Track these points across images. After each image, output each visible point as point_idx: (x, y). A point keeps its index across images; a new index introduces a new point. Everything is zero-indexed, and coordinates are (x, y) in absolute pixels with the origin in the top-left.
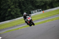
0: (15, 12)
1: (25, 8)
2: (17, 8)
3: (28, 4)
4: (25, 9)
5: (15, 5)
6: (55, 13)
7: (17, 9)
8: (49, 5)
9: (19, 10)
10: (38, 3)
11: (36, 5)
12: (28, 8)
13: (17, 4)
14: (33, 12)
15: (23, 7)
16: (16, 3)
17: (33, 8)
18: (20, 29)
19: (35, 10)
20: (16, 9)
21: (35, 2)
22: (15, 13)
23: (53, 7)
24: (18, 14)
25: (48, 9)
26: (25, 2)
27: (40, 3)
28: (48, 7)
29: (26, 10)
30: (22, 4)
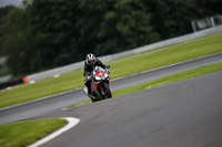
0: (132, 23)
1: (168, 9)
2: (139, 8)
4: (170, 13)
7: (139, 12)
9: (147, 17)
12: (182, 8)
14: (201, 25)
17: (201, 11)
19: (207, 18)
20: (134, 13)
22: (132, 29)
24: (144, 33)
29: (174, 18)
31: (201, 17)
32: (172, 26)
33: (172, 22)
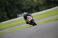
0: (2, 15)
1: (11, 12)
2: (4, 12)
3: (14, 8)
4: (12, 13)
5: (2, 9)
6: (41, 17)
7: (3, 13)
8: (35, 9)
9: (6, 14)
10: (24, 7)
11: (22, 9)
12: (15, 11)
13: (4, 8)
14: (20, 15)
15: (9, 10)
16: (2, 7)
17: (20, 12)
18: (6, 32)
19: (21, 14)
20: (2, 13)
21: (21, 6)
22: (2, 17)
23: (38, 11)
24: (5, 18)
25: (34, 12)
26: (11, 6)
27: (26, 6)
28: (34, 11)
29: (13, 14)
30: (8, 8)
31: (20, 13)
32: (12, 16)
33: (12, 15)
